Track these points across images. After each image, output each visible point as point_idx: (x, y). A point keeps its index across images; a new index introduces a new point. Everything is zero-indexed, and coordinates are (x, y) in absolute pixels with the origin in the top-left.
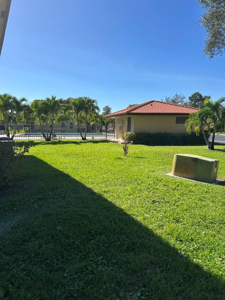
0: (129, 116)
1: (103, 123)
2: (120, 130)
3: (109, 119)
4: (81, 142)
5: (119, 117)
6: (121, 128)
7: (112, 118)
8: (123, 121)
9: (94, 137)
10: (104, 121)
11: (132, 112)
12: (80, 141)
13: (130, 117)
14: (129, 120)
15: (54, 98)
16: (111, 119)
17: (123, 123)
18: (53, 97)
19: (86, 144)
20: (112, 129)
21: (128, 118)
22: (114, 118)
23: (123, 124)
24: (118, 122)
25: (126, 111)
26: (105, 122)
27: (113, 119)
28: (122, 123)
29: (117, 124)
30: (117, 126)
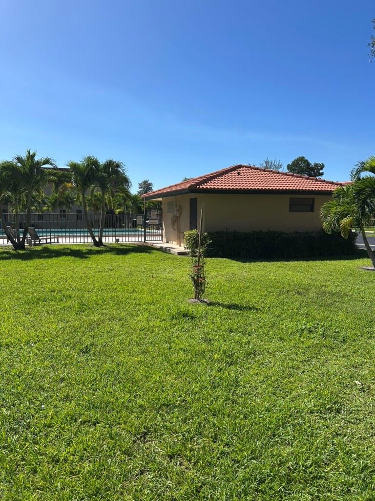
0: (193, 196)
1: (139, 211)
2: (173, 224)
3: (150, 202)
4: (90, 252)
5: (170, 199)
6: (176, 220)
7: (156, 201)
8: (180, 206)
9: (120, 240)
10: (140, 207)
11: (201, 187)
12: (89, 248)
13: (196, 198)
14: (193, 204)
15: (31, 157)
16: (152, 202)
17: (180, 210)
18: (29, 153)
19: (99, 257)
20: (157, 222)
21: (191, 199)
22: (160, 199)
23: (181, 214)
24: (168, 209)
25: (188, 186)
26: (143, 209)
27: (157, 203)
28: (178, 210)
29: (168, 212)
30: (168, 216)
